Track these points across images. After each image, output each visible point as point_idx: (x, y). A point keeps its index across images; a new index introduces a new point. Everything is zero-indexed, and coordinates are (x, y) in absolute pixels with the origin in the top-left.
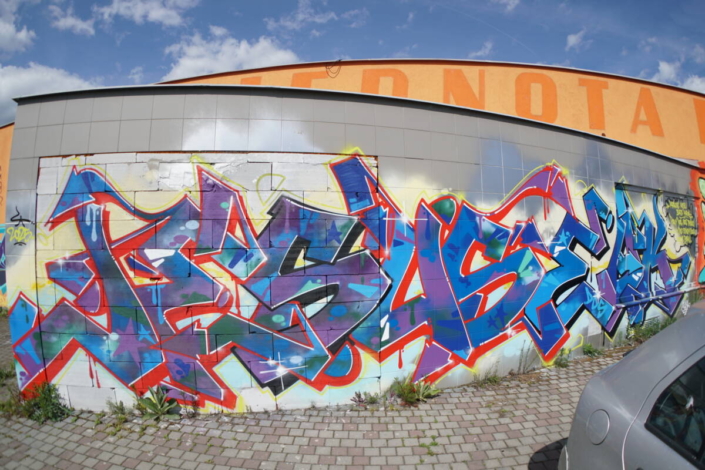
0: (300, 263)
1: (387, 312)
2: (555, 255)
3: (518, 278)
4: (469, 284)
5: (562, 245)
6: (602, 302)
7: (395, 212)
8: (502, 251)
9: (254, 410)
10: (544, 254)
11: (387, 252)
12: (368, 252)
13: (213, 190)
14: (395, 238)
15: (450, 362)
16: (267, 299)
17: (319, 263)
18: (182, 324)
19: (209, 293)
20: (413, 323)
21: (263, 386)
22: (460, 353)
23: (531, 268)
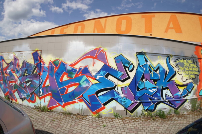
0: (26, 74)
1: (41, 88)
2: (97, 79)
3: (80, 85)
4: (62, 84)
5: (101, 75)
6: (124, 98)
7: (44, 64)
8: (74, 76)
9: (20, 103)
10: (92, 78)
11: (42, 73)
12: (37, 73)
13: (16, 59)
14: (44, 70)
15: (57, 105)
16: (21, 81)
17: (29, 75)
18: (11, 84)
19: (14, 79)
20: (47, 92)
21: (21, 99)
22: (60, 103)
23: (85, 82)
